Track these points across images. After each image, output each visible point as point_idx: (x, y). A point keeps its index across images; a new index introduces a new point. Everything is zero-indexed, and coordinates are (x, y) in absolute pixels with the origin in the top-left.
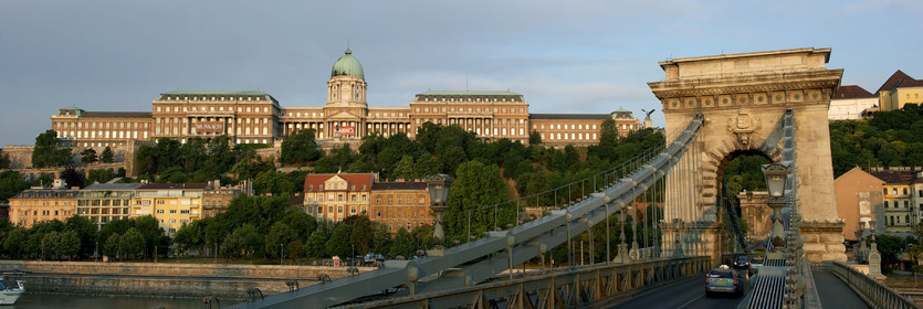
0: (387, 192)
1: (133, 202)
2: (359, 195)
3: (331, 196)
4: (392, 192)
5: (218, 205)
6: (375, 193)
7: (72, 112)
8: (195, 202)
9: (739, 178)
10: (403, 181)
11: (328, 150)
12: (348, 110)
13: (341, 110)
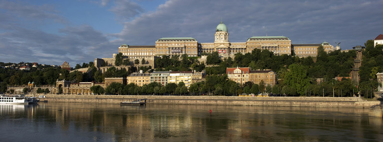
0: (255, 74)
1: (169, 78)
2: (245, 75)
3: (236, 75)
4: (257, 74)
5: (197, 78)
6: (251, 74)
7: (125, 46)
8: (190, 77)
9: (376, 68)
10: (259, 70)
11: (223, 59)
12: (224, 44)
13: (221, 44)
